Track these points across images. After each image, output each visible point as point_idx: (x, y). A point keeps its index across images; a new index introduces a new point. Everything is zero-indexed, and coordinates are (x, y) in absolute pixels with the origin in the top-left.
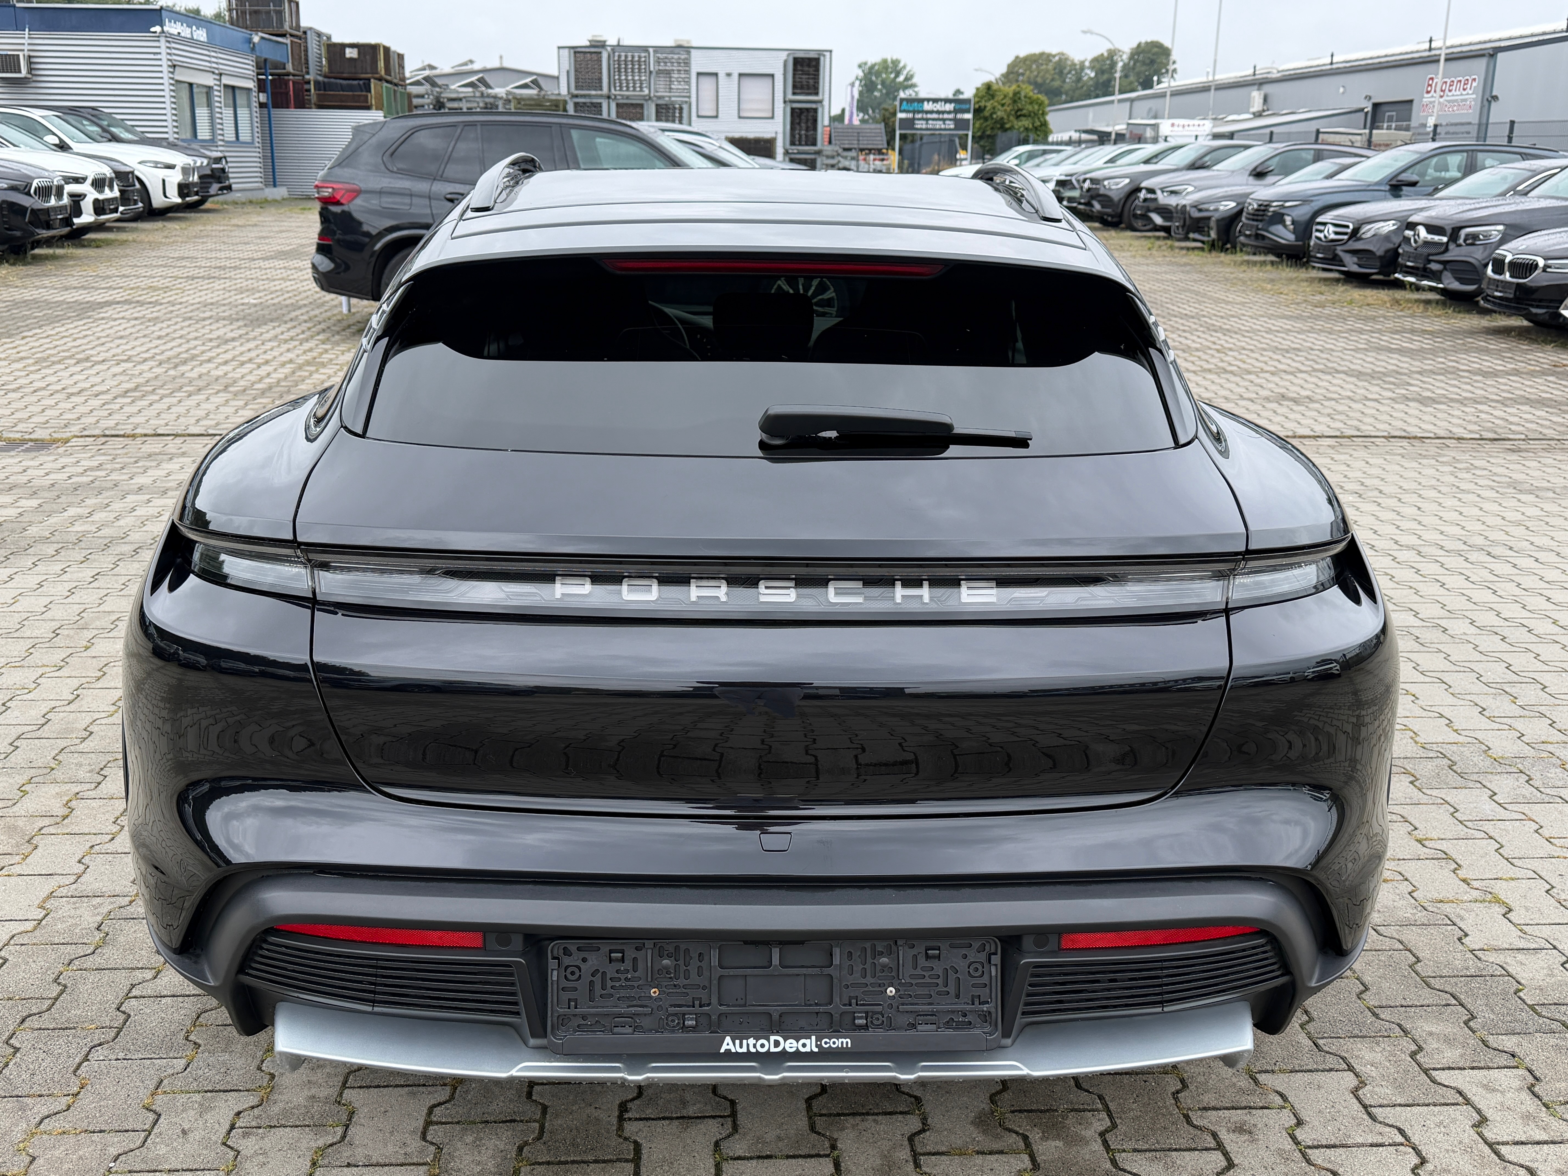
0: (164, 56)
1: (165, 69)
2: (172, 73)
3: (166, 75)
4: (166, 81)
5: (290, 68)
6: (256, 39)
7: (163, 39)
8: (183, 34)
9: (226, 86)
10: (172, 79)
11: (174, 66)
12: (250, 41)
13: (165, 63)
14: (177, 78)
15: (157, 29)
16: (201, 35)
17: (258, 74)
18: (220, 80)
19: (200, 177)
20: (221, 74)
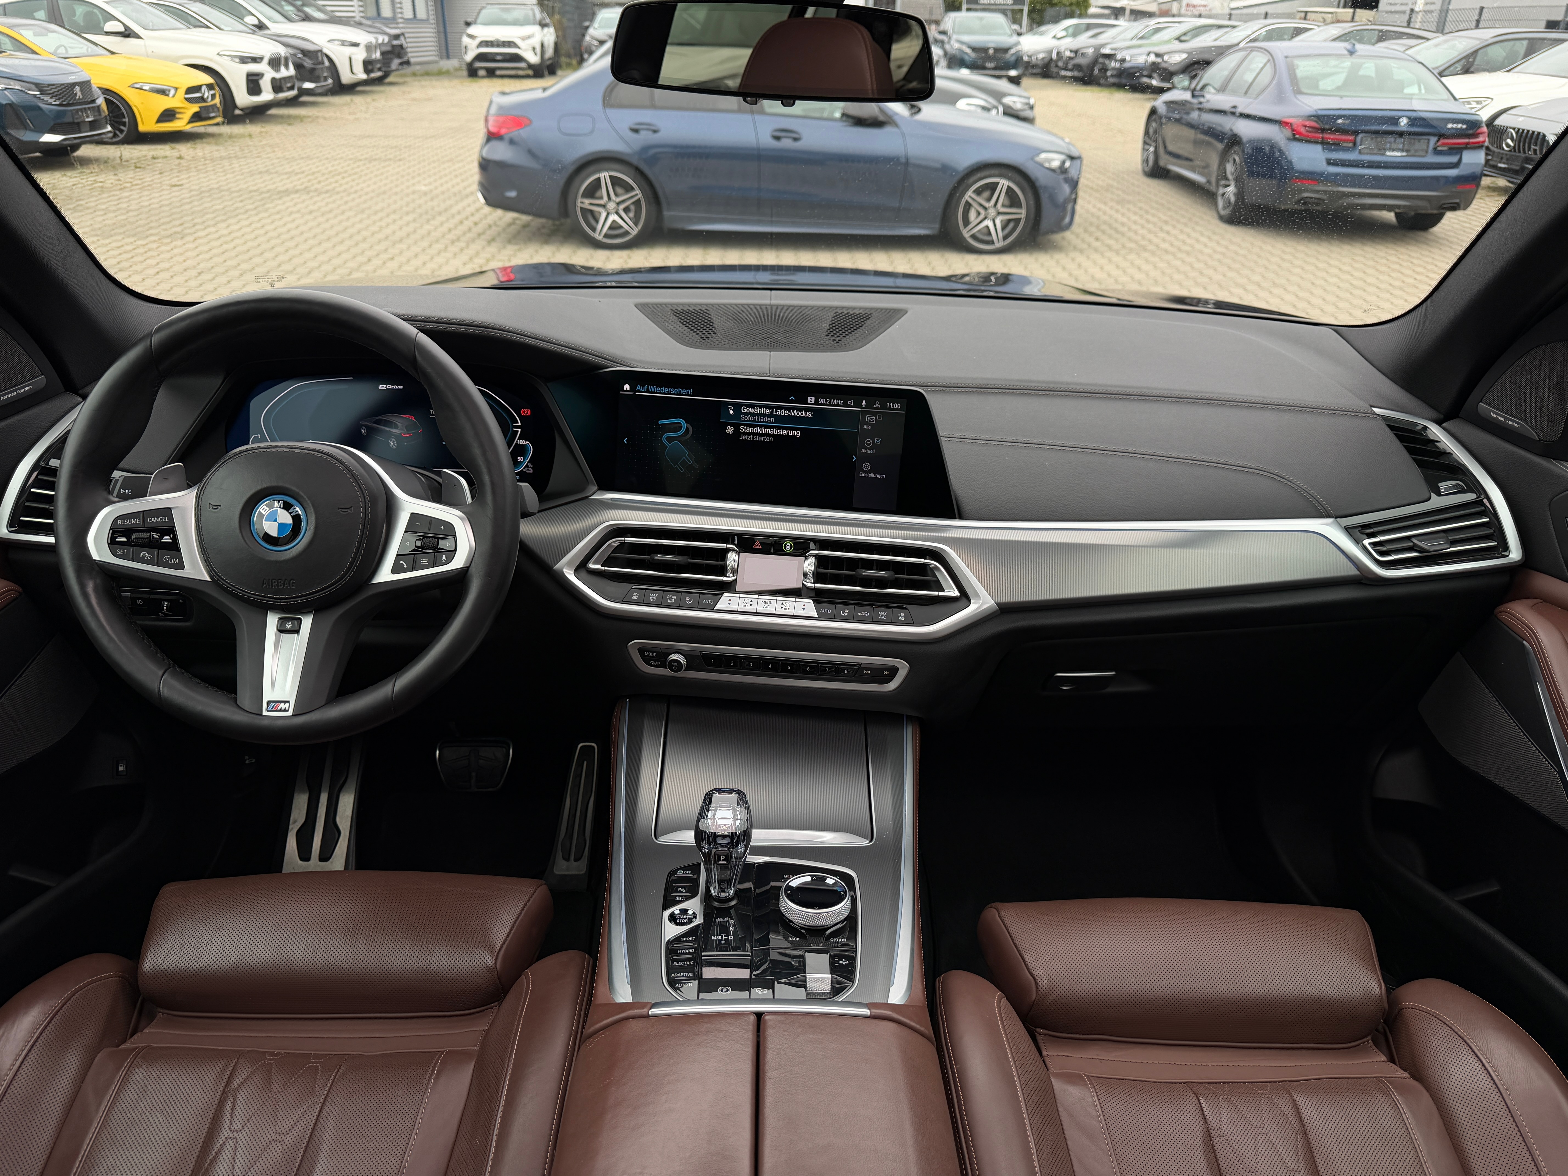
19: (382, 54)
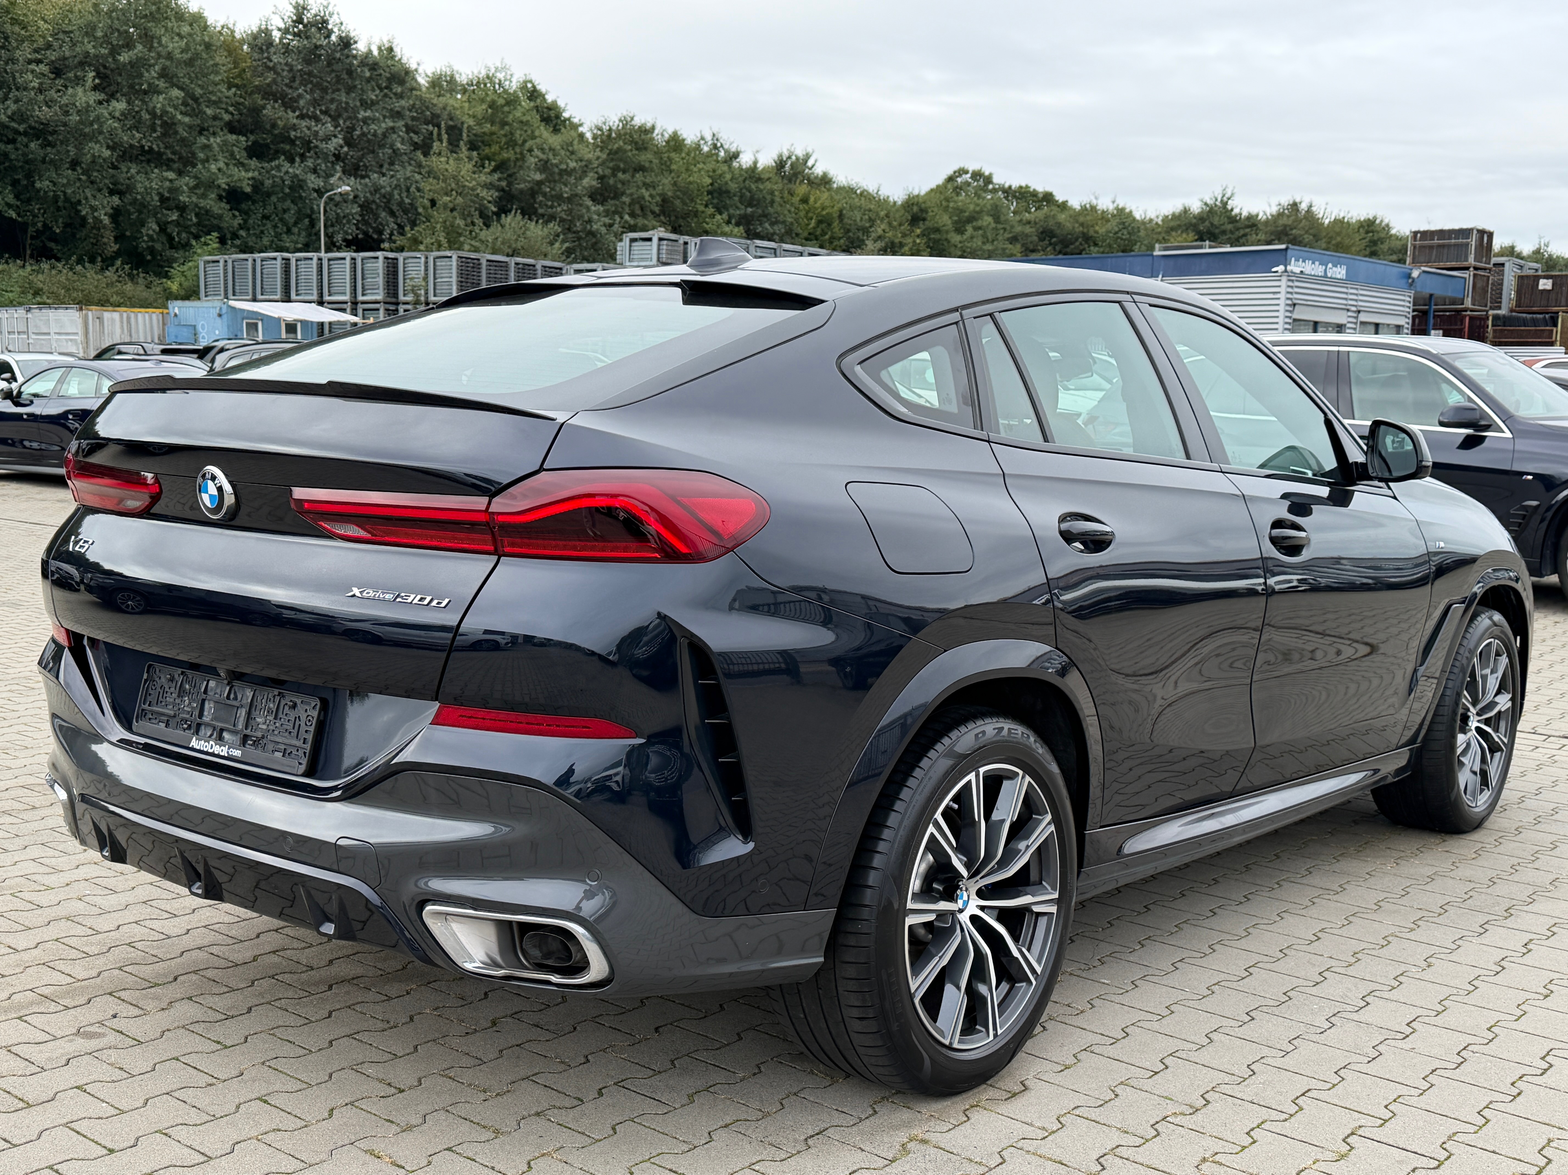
0: (1282, 296)
1: (1282, 308)
2: (1290, 311)
3: (1281, 314)
4: (1281, 320)
5: (1468, 303)
6: (1415, 274)
7: (1284, 279)
8: (1313, 273)
9: (1362, 323)
10: (1290, 317)
11: (1294, 305)
12: (1409, 276)
13: (1282, 302)
14: (1296, 316)
15: (1281, 268)
16: (1340, 272)
17: (1414, 311)
18: (1356, 318)
20: (1359, 312)
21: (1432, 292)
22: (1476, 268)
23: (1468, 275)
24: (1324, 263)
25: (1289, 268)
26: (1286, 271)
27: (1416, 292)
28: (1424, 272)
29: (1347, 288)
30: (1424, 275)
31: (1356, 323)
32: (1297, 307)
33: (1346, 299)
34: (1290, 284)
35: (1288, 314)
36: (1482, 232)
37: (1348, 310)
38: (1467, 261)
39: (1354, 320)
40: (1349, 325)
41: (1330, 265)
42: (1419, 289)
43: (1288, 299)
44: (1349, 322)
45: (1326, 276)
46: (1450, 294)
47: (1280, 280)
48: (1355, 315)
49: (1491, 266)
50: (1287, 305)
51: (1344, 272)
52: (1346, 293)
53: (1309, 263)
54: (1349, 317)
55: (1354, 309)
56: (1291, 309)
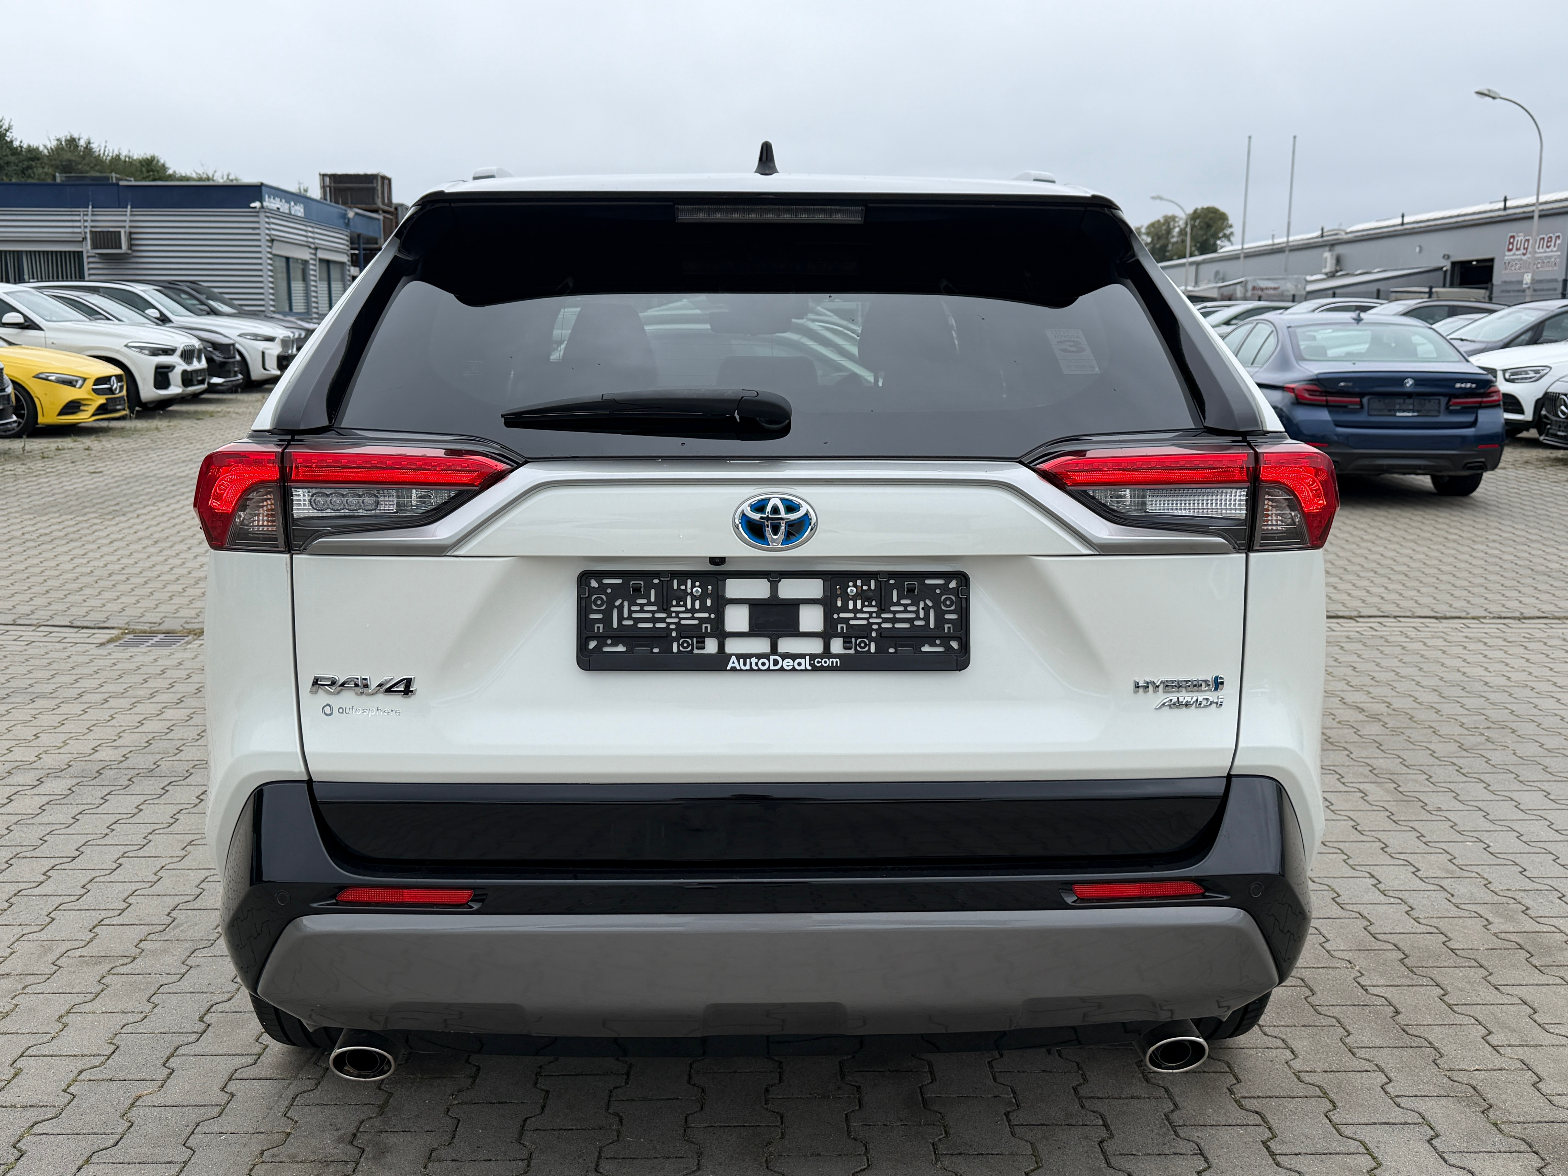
0: (262, 231)
1: (264, 243)
2: (270, 247)
3: (265, 249)
4: (264, 255)
6: (351, 214)
7: (262, 215)
8: (281, 210)
9: (321, 260)
10: (270, 253)
11: (273, 241)
12: (344, 216)
13: (263, 238)
14: (275, 252)
15: (257, 204)
17: (352, 249)
18: (315, 254)
21: (359, 231)
22: (384, 211)
23: (380, 217)
24: (288, 202)
25: (265, 204)
26: (262, 207)
27: (351, 233)
28: (357, 214)
29: (305, 225)
30: (357, 217)
31: (315, 260)
32: (275, 242)
33: (306, 237)
34: (267, 220)
35: (269, 250)
36: (384, 178)
37: (310, 247)
38: (375, 204)
39: (313, 257)
40: (311, 262)
41: (292, 203)
42: (352, 229)
43: (268, 234)
44: (312, 259)
45: (290, 214)
46: (371, 234)
47: (258, 216)
48: (313, 251)
49: (392, 210)
50: (268, 240)
51: (302, 210)
52: (306, 231)
53: (278, 200)
54: (311, 253)
55: (313, 246)
56: (270, 244)
